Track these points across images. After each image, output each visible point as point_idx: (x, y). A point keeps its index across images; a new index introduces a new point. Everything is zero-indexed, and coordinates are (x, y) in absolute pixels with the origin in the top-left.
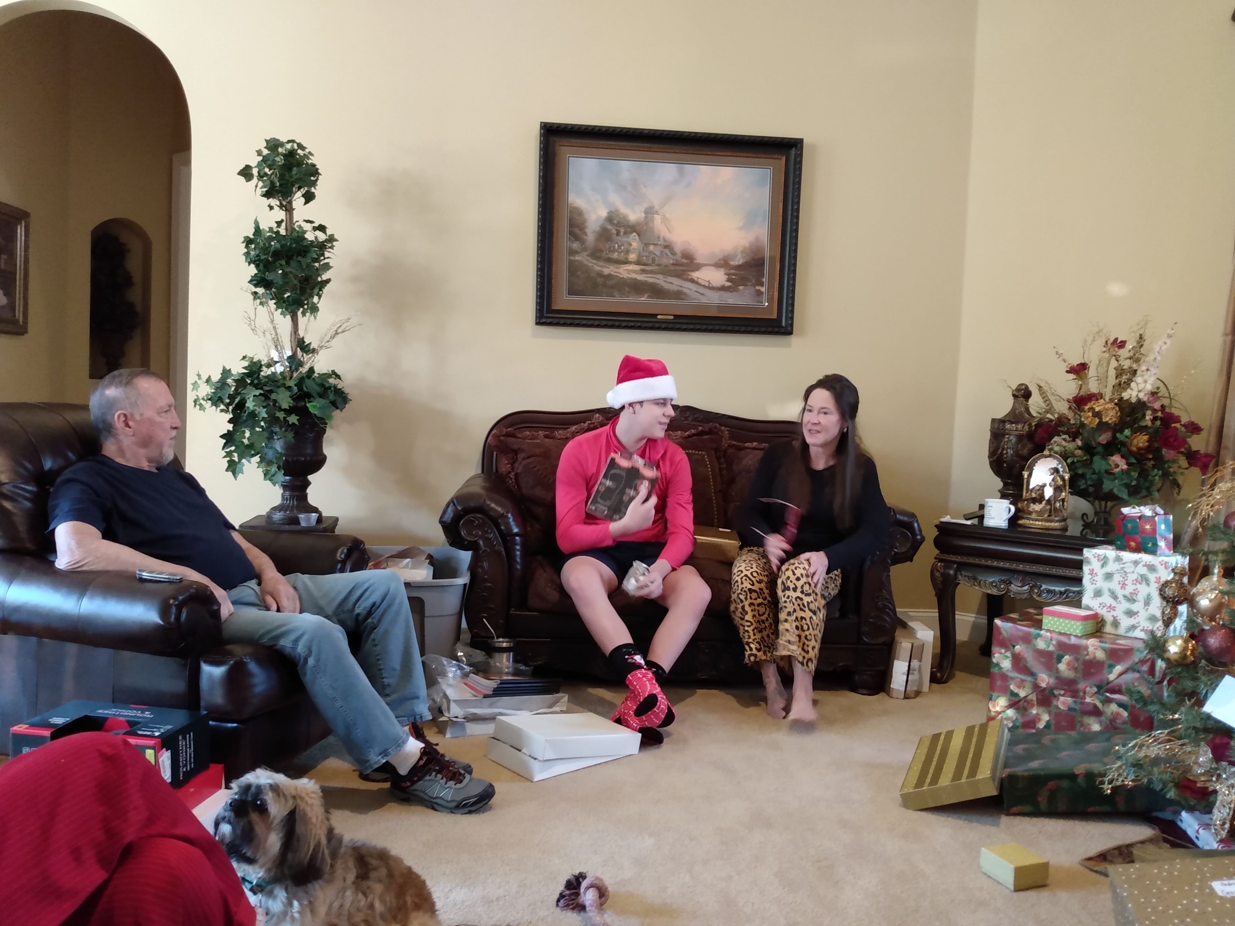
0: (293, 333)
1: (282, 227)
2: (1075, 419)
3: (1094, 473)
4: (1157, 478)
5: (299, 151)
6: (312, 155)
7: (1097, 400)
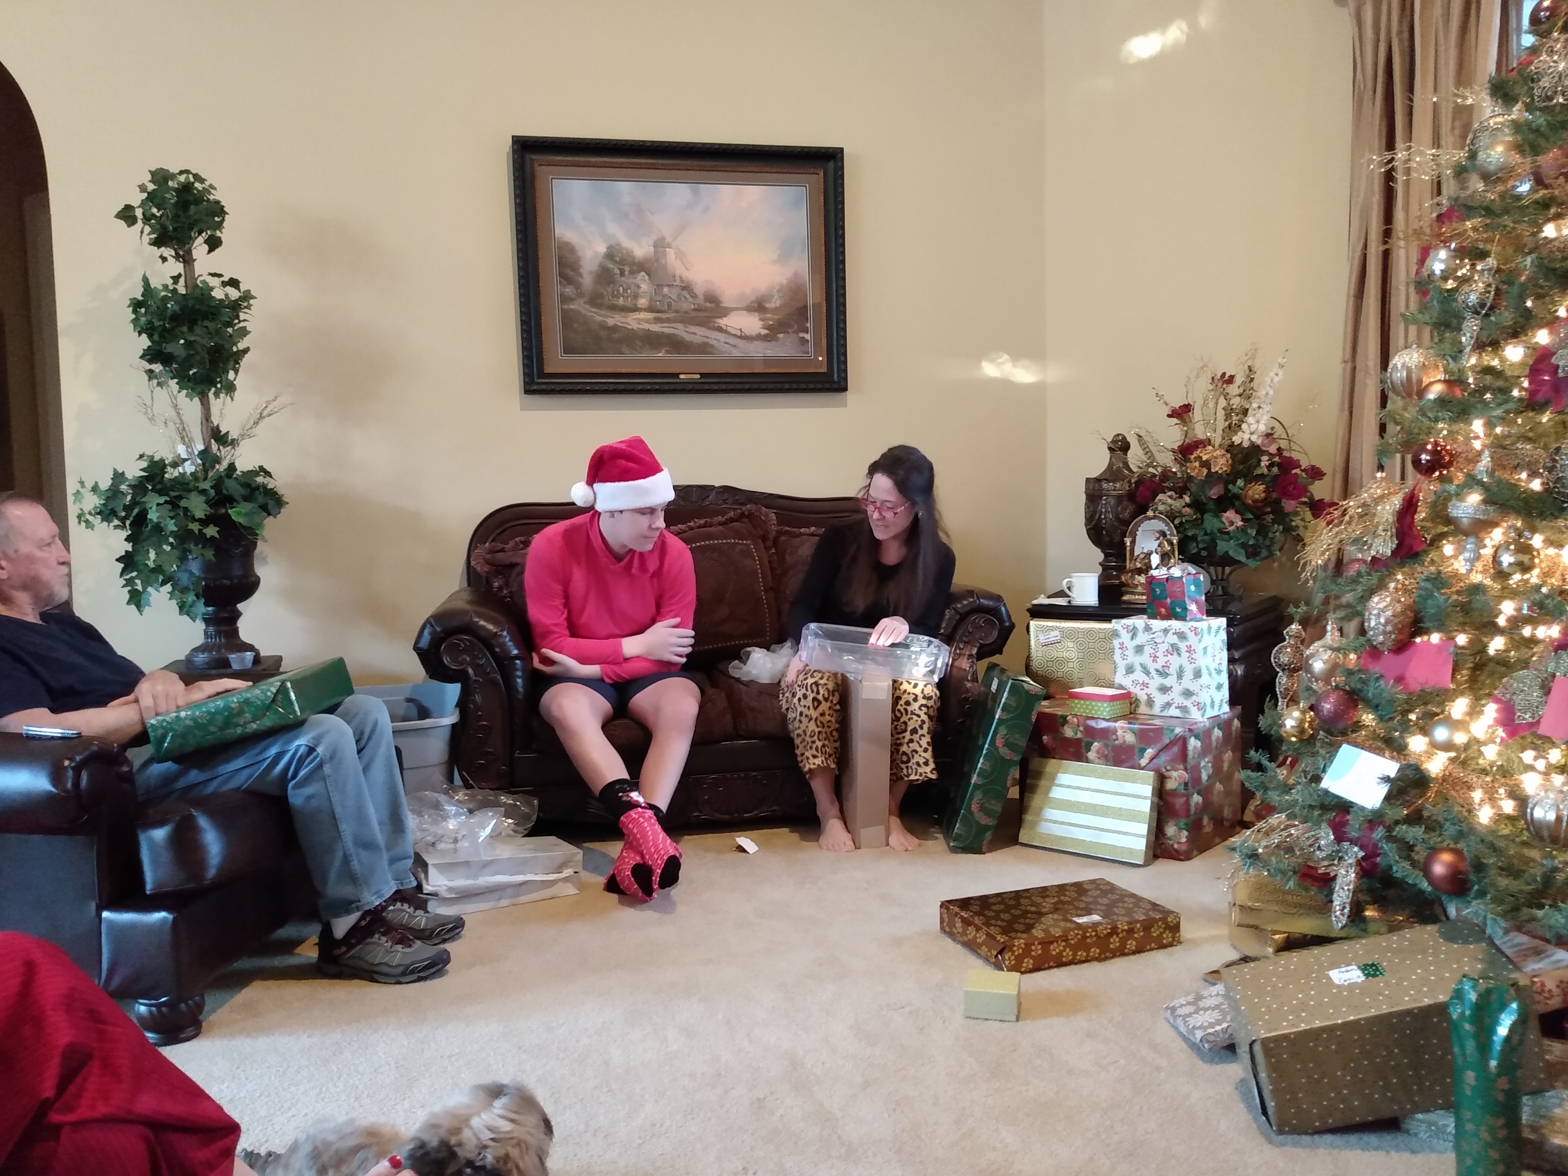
0: (204, 421)
1: (180, 284)
2: (1182, 472)
3: (1206, 534)
4: (1277, 534)
5: (197, 185)
6: (215, 189)
7: (1205, 447)
